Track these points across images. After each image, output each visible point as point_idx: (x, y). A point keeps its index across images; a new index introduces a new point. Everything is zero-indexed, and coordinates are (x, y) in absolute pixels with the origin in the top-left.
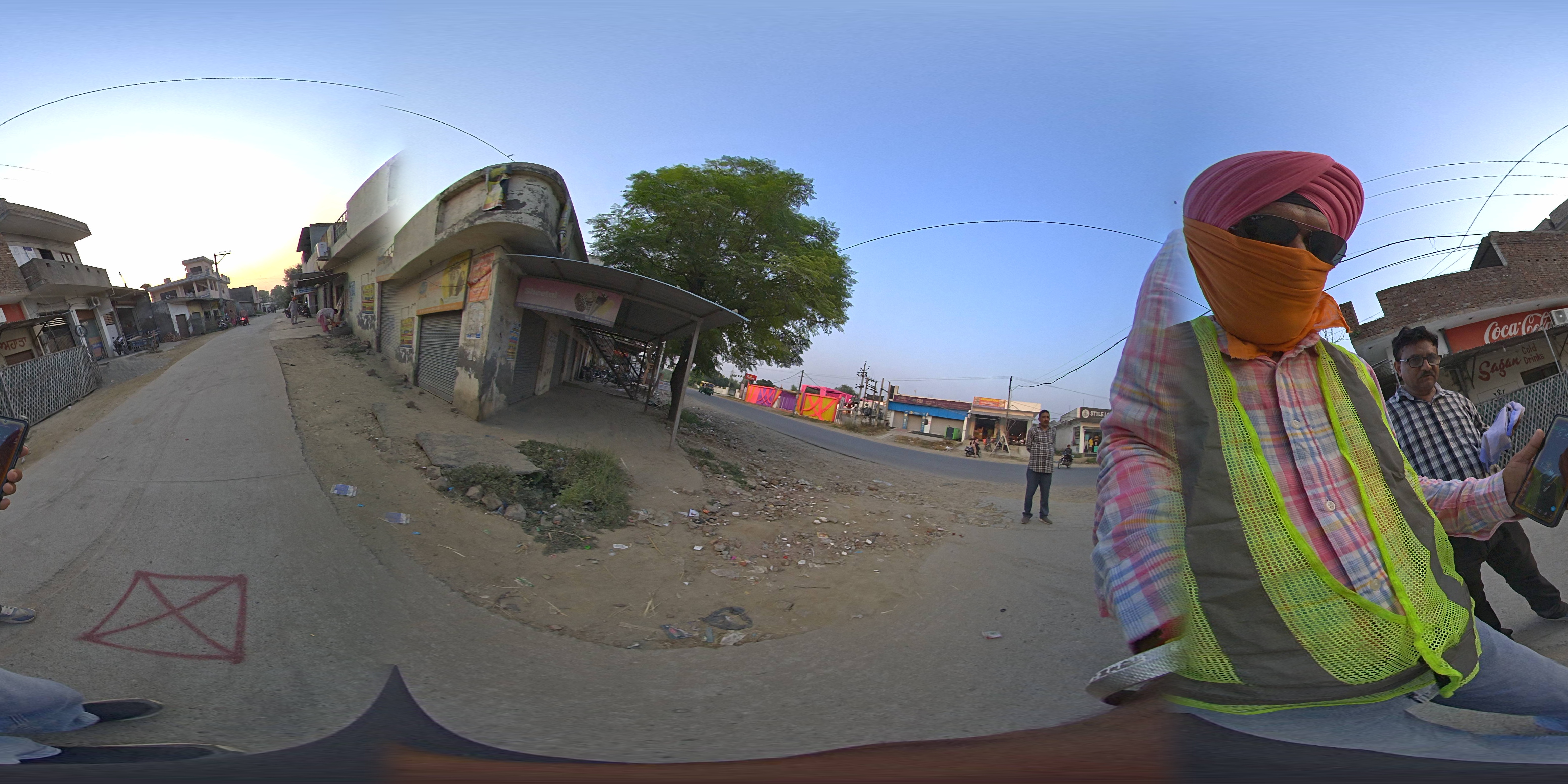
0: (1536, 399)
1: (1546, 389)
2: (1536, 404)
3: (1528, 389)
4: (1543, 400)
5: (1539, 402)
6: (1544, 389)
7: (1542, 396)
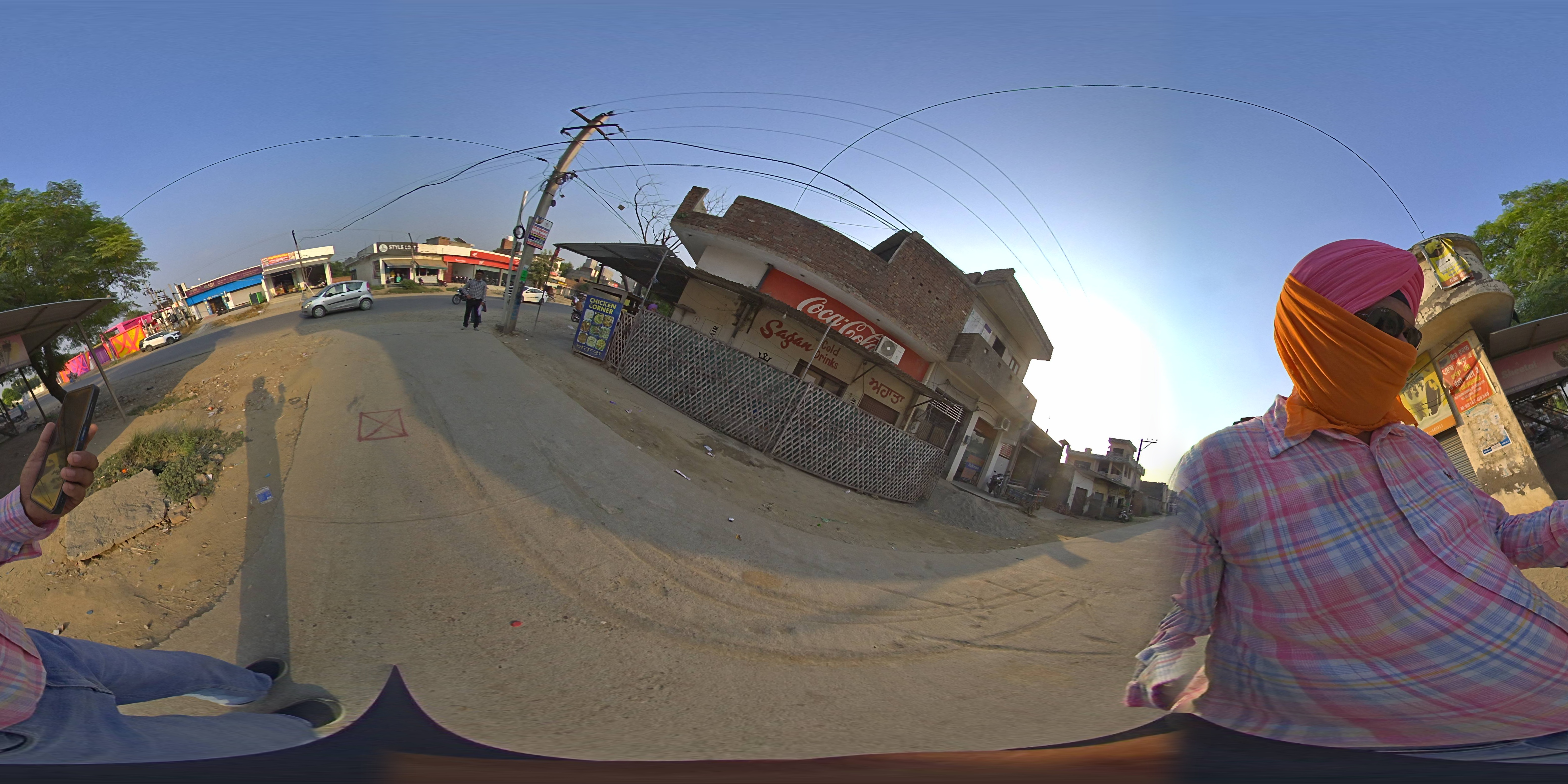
0: (752, 376)
1: (771, 377)
2: (747, 380)
4: (759, 383)
5: (753, 382)
6: (769, 375)
7: (761, 379)
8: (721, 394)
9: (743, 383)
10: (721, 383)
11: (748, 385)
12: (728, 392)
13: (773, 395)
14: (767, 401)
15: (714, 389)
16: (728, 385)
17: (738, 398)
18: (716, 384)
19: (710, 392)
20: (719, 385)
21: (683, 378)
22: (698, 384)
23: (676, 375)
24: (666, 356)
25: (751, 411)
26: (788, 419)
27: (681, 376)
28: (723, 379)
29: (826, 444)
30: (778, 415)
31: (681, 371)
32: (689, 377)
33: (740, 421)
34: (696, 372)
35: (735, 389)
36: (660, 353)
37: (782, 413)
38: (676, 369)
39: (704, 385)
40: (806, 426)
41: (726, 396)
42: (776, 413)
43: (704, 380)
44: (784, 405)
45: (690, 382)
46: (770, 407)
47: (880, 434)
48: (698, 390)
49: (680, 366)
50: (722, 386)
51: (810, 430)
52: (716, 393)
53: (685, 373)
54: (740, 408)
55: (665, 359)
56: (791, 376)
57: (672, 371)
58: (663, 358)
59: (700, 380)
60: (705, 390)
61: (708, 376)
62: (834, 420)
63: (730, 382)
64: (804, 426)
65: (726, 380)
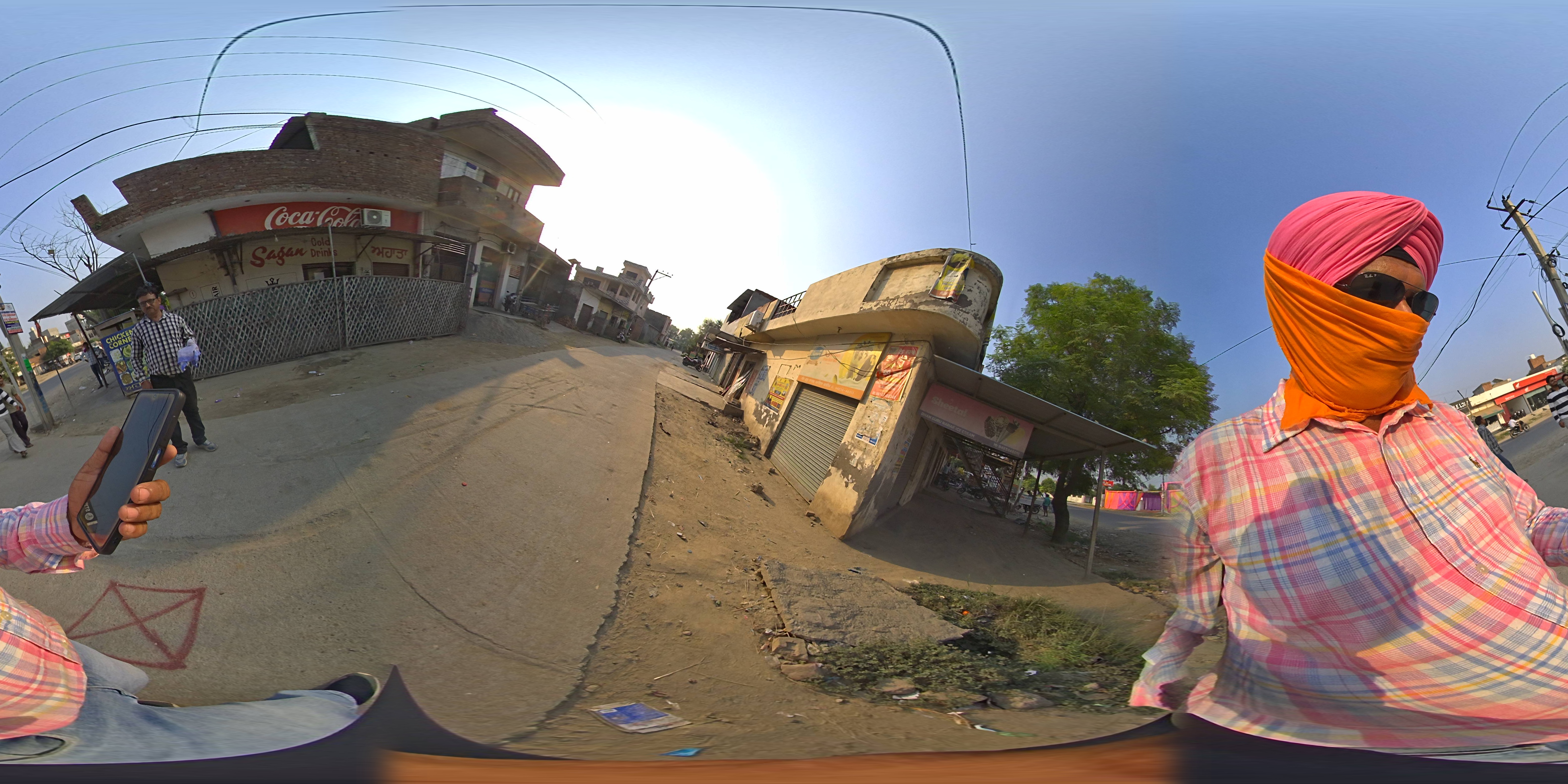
0: (296, 300)
1: (311, 290)
2: (294, 305)
4: (304, 301)
5: (300, 303)
6: (308, 290)
7: (304, 297)
10: (276, 321)
11: (297, 309)
13: (321, 303)
14: (320, 310)
20: (275, 324)
22: (259, 335)
24: (215, 334)
25: (313, 325)
26: (343, 313)
29: (380, 316)
30: (334, 316)
32: (248, 335)
33: (310, 339)
35: (290, 318)
36: (207, 337)
37: (336, 311)
40: (360, 310)
41: (287, 327)
42: (331, 314)
44: (333, 305)
46: (324, 312)
47: (412, 288)
49: (233, 334)
51: (363, 312)
52: (277, 332)
54: (304, 329)
55: (216, 337)
56: (325, 281)
58: (213, 338)
59: (258, 331)
60: (267, 335)
62: (376, 294)
64: (358, 311)
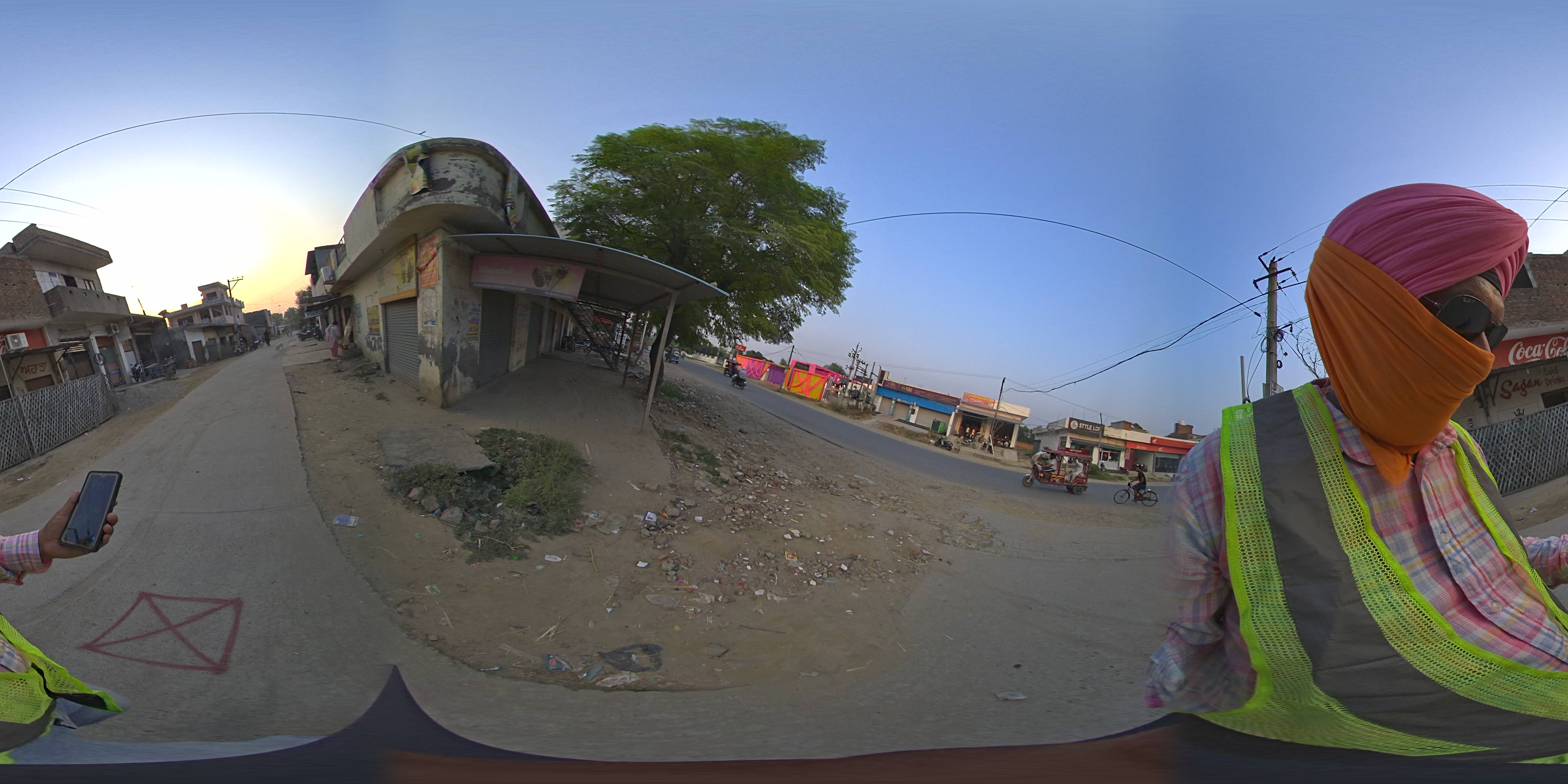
0: (1555, 422)
2: (1555, 427)
3: (1549, 412)
5: (1558, 425)
6: (1563, 413)
7: (1561, 420)
8: (1548, 450)
9: (1554, 432)
10: (1542, 444)
12: (1550, 445)
15: (1541, 451)
16: (1547, 441)
17: (1558, 443)
18: (1540, 447)
19: (1540, 456)
21: (1515, 464)
22: (1528, 458)
23: (1507, 466)
27: (1512, 464)
28: (1540, 440)
31: (1508, 461)
32: (1518, 459)
34: (1520, 452)
38: (1504, 463)
39: (1533, 455)
41: (1551, 448)
43: (1529, 453)
45: (1521, 462)
48: (1532, 462)
49: (1505, 458)
50: (1544, 444)
53: (1513, 459)
57: (1502, 466)
59: (1527, 454)
61: (1530, 447)
63: (1546, 438)
65: (1543, 439)
